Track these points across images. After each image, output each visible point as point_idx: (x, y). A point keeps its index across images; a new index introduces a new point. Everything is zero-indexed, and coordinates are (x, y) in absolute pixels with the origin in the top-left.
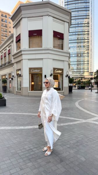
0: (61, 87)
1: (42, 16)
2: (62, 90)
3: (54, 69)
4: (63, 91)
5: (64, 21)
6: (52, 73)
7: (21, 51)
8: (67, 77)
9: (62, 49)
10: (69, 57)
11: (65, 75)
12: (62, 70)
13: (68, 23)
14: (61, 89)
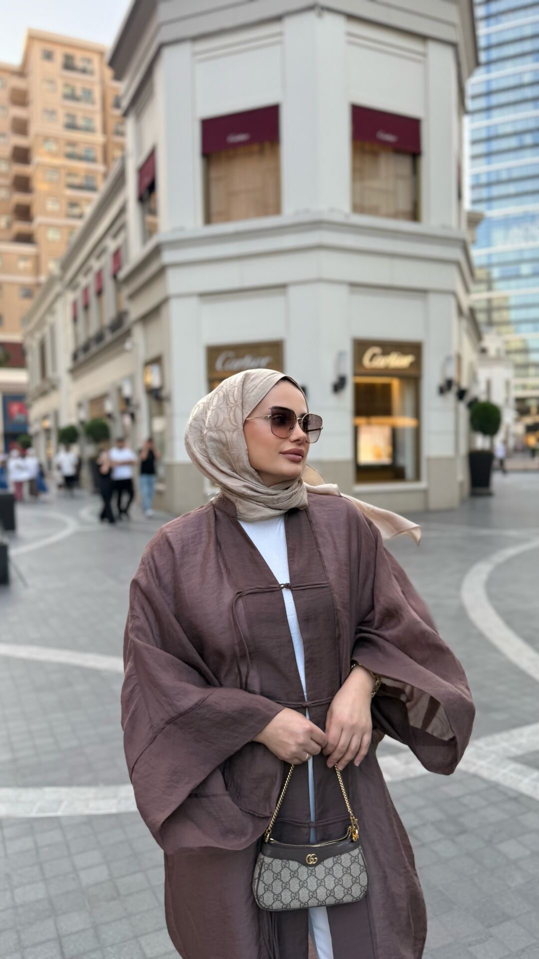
0: (407, 461)
1: (278, 19)
2: (417, 477)
3: (361, 346)
4: (422, 485)
5: (424, 38)
6: (347, 369)
7: (156, 251)
8: (451, 396)
9: (415, 215)
10: (457, 264)
11: (431, 379)
12: (414, 349)
13: (454, 45)
14: (409, 472)
